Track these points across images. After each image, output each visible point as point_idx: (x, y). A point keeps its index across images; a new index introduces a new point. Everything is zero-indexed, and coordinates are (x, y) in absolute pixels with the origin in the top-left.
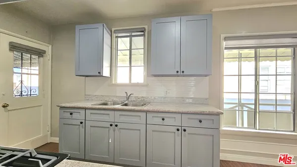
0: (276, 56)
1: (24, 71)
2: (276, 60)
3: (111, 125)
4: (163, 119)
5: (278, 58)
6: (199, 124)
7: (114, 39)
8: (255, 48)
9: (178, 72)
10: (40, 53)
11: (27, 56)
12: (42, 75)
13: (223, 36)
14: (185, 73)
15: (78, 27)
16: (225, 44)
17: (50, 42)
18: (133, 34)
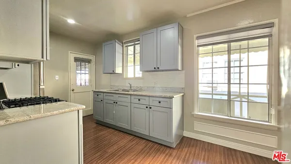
0: (248, 48)
1: (82, 72)
2: (240, 53)
3: (114, 102)
4: (139, 100)
5: (250, 49)
6: (158, 104)
7: (125, 48)
8: (229, 42)
9: (155, 68)
10: (89, 61)
11: (83, 64)
12: (90, 73)
13: (195, 36)
14: (160, 69)
15: (103, 44)
16: (197, 42)
17: (94, 54)
18: (136, 43)
